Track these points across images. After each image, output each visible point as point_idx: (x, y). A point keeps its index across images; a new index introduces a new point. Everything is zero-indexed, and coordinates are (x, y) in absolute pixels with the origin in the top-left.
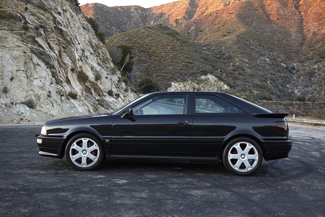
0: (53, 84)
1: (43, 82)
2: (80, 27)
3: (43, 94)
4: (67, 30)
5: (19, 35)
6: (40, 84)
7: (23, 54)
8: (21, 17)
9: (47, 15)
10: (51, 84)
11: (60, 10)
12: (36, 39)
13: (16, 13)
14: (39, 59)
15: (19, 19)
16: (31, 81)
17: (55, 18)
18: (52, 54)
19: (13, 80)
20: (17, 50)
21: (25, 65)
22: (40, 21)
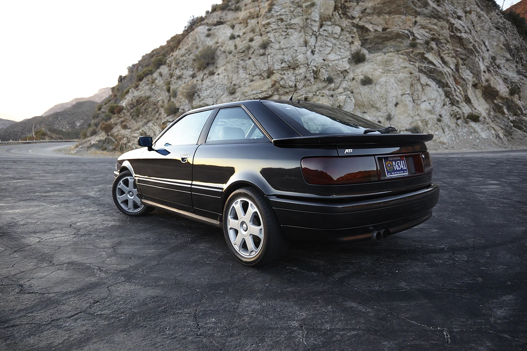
0: (446, 105)
1: (432, 104)
2: (492, 28)
3: (432, 118)
4: (469, 36)
5: (406, 55)
6: (429, 107)
7: (409, 75)
8: (409, 34)
9: (442, 23)
10: (444, 105)
11: (460, 13)
12: (426, 56)
13: (403, 31)
14: (429, 78)
15: (407, 37)
16: (417, 104)
17: (452, 25)
18: (446, 70)
19: (398, 106)
20: (403, 72)
21: (412, 87)
22: (432, 32)
